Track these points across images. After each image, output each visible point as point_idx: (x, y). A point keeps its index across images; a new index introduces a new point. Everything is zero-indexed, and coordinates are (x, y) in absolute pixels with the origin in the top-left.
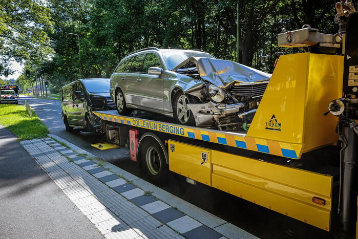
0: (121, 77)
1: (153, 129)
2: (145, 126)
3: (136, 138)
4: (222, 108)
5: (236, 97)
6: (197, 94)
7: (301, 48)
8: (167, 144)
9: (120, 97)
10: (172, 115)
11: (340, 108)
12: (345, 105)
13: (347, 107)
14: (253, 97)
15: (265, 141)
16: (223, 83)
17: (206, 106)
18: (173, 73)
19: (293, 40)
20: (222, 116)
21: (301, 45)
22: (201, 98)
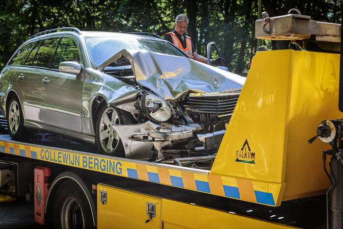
0: (19, 74)
1: (74, 166)
2: (61, 159)
3: (45, 182)
4: (165, 131)
5: (191, 115)
6: (129, 108)
7: (293, 41)
8: (96, 191)
9: (14, 107)
10: (93, 140)
11: (330, 132)
12: (337, 128)
13: (339, 131)
14: (219, 116)
15: (235, 179)
16: (171, 91)
17: (142, 129)
18: (98, 72)
19: (274, 30)
20: (166, 143)
21: (285, 37)
22: (136, 115)
